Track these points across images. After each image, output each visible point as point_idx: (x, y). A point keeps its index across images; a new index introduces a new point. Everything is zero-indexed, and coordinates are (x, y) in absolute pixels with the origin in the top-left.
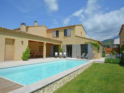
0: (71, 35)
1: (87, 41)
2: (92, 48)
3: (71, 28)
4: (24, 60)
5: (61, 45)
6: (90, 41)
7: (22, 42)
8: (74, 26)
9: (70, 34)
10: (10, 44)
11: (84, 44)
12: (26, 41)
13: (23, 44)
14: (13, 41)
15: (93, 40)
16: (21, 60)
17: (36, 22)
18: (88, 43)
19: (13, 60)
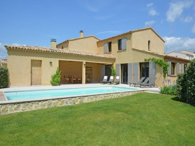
0: (127, 48)
1: (148, 57)
2: (155, 68)
3: (127, 36)
4: (53, 85)
5: (113, 64)
6: (152, 57)
7: (51, 63)
8: (130, 33)
9: (126, 46)
10: (37, 66)
11: (144, 61)
12: (56, 62)
13: (51, 65)
14: (40, 63)
15: (157, 55)
16: (49, 85)
17: (81, 31)
18: (149, 60)
19: (40, 84)
